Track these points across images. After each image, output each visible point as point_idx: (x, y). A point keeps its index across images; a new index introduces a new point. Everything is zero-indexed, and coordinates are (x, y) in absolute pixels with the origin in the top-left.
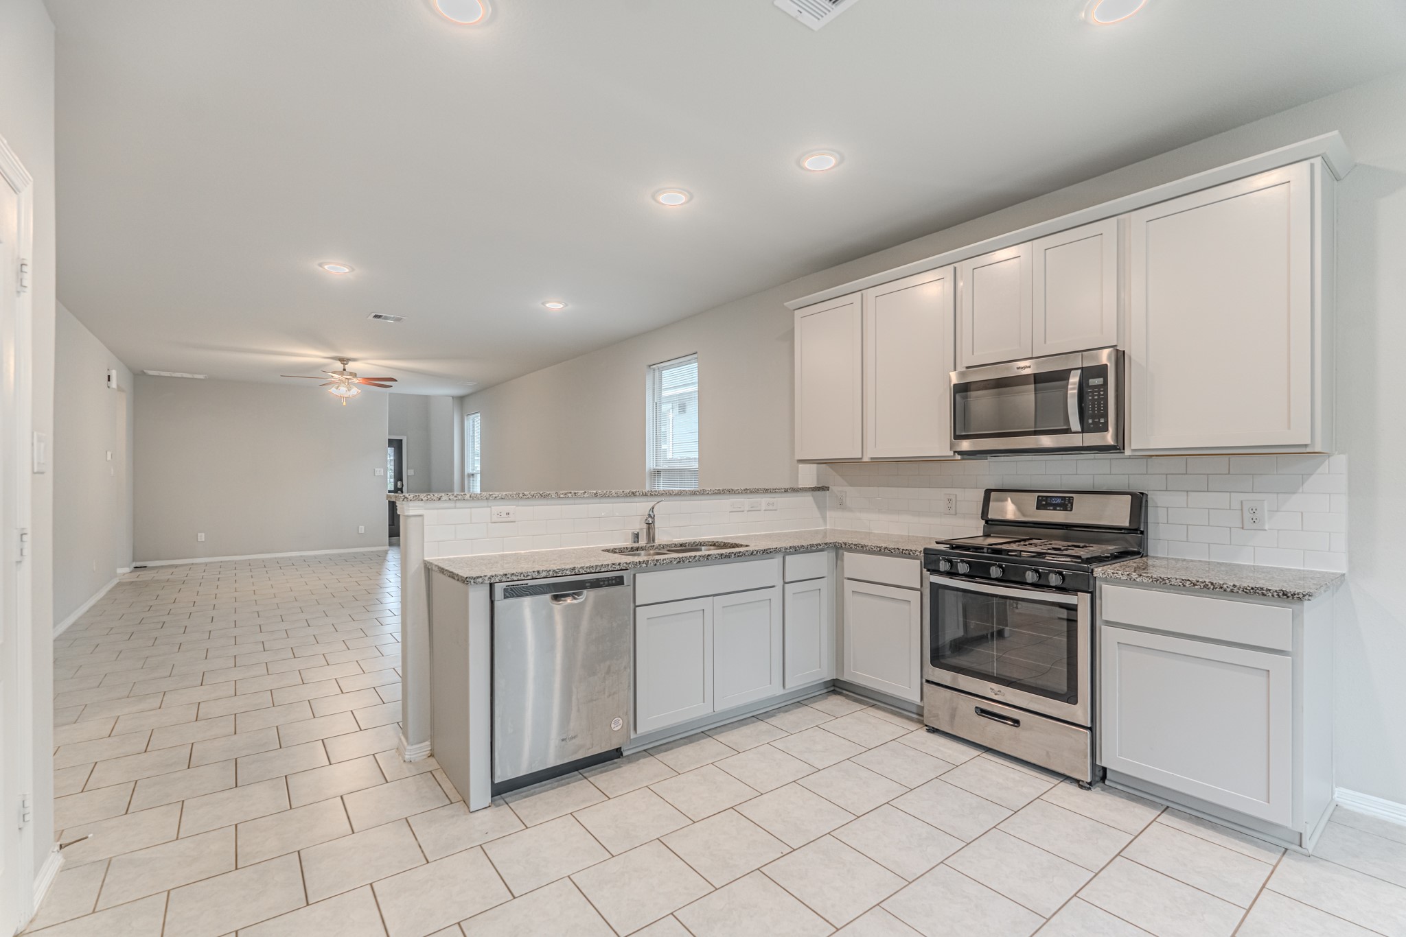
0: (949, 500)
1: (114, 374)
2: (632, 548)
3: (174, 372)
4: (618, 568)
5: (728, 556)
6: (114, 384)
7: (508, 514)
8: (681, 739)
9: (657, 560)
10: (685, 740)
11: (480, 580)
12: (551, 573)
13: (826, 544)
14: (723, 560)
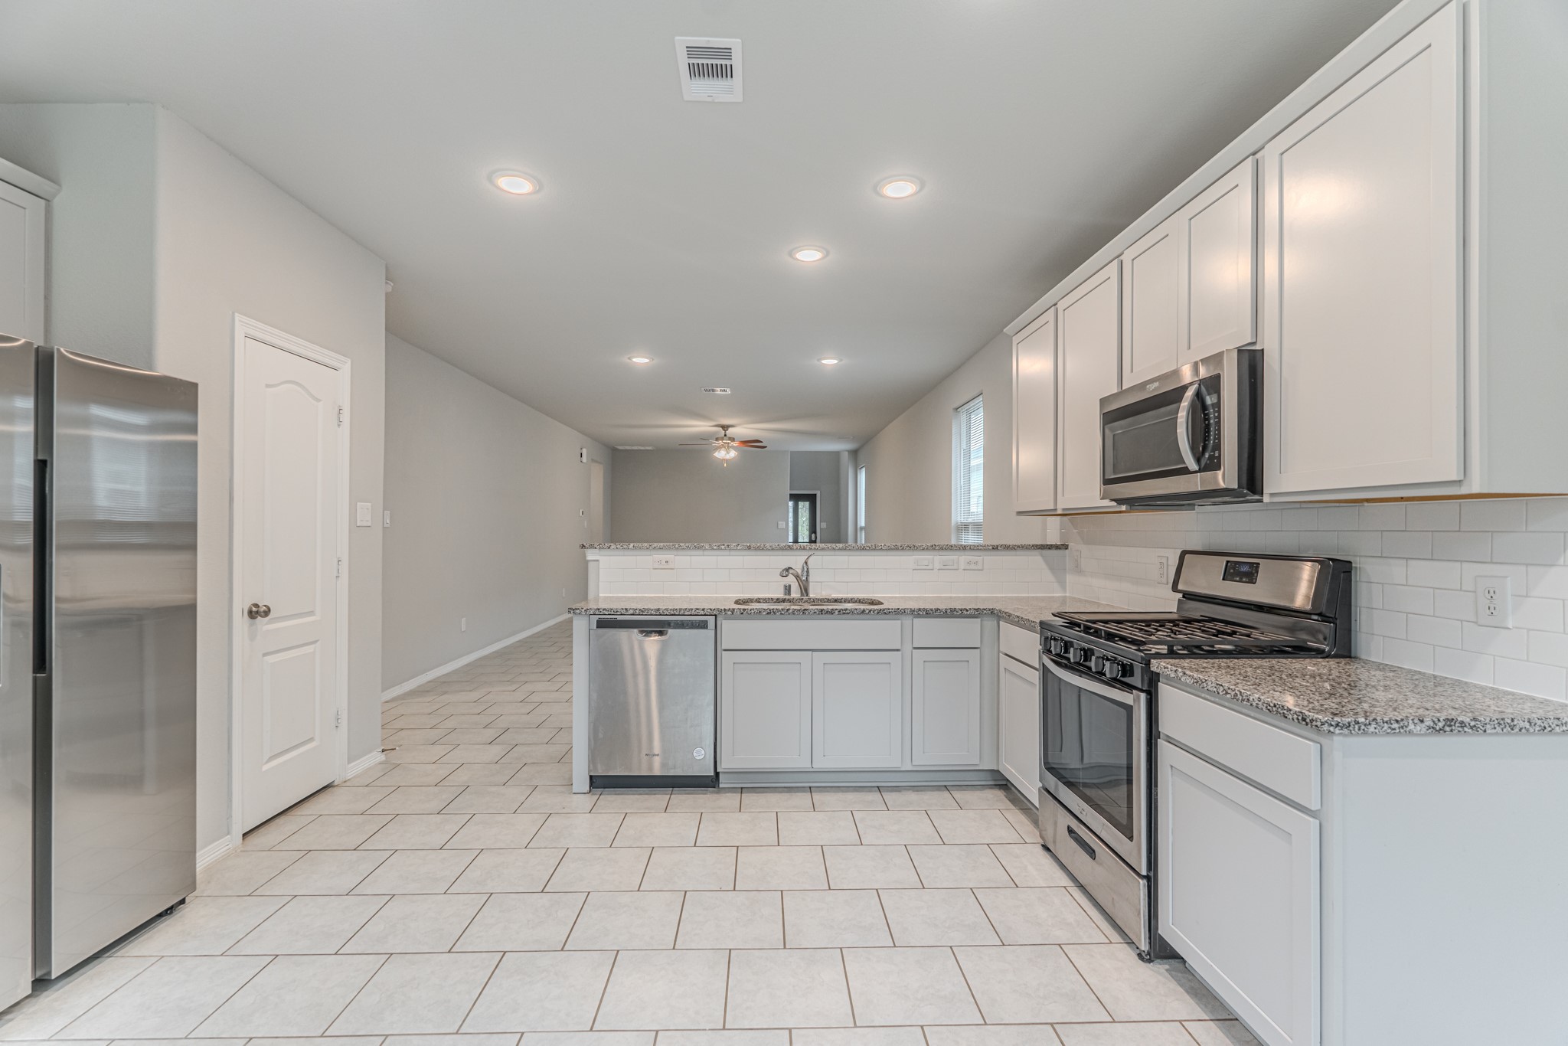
0: (1161, 563)
1: (584, 451)
2: (778, 599)
3: (633, 446)
4: (702, 613)
5: (832, 612)
6: (584, 459)
7: (667, 562)
8: (785, 787)
9: (744, 610)
10: (785, 789)
11: (578, 611)
12: (637, 611)
13: (977, 610)
14: (823, 616)
